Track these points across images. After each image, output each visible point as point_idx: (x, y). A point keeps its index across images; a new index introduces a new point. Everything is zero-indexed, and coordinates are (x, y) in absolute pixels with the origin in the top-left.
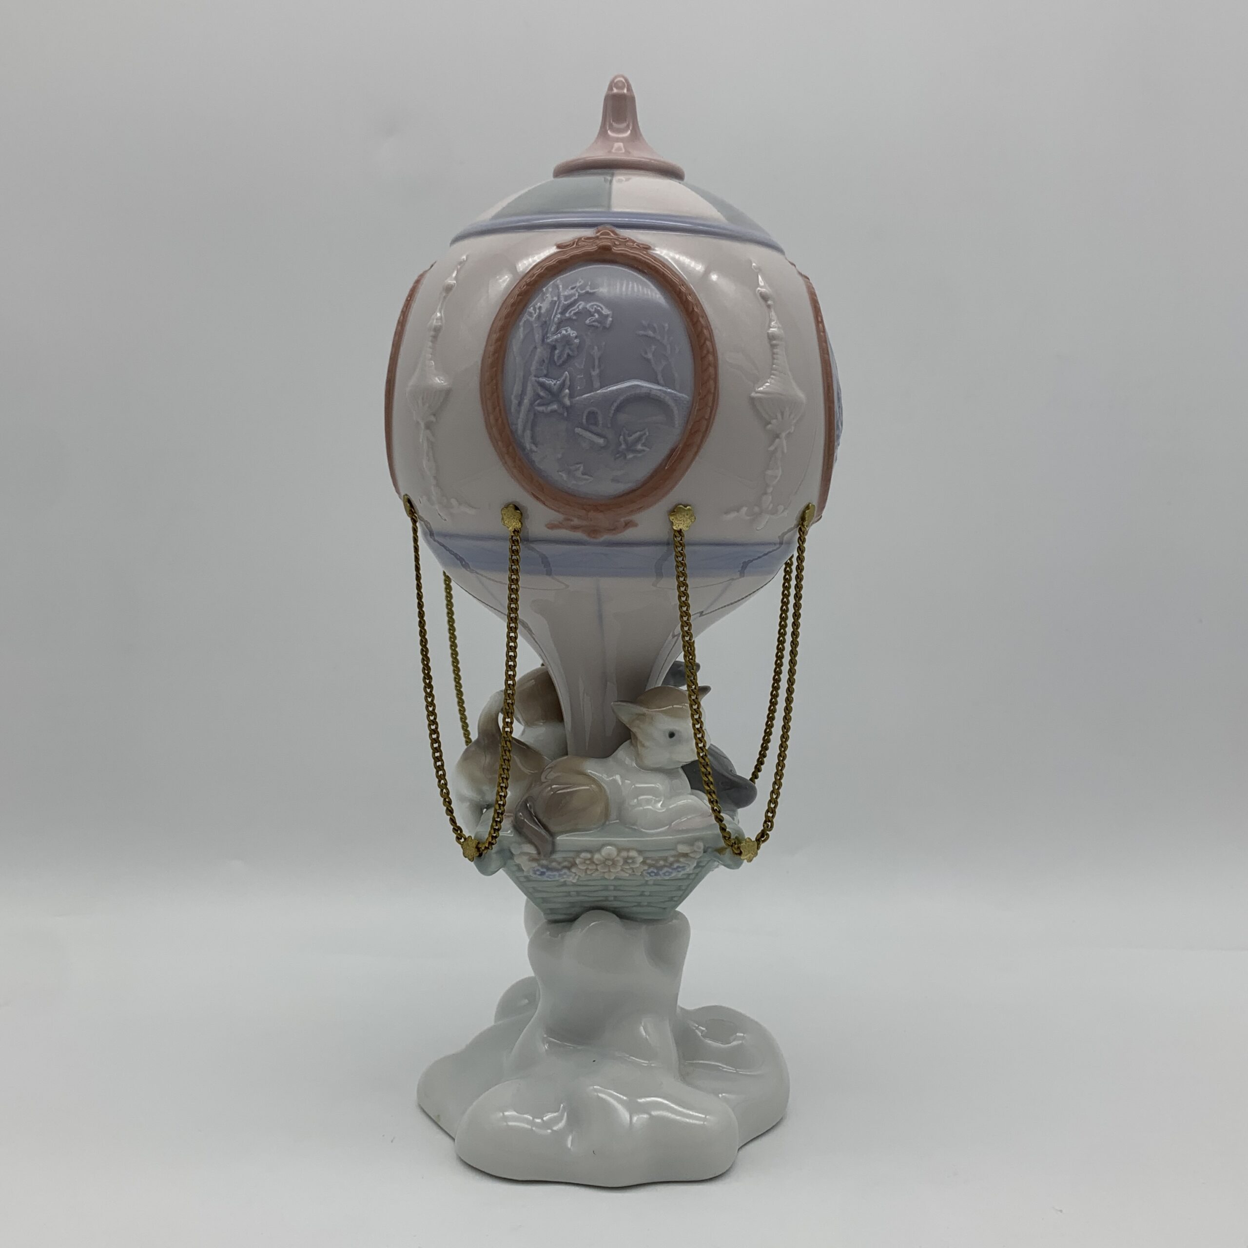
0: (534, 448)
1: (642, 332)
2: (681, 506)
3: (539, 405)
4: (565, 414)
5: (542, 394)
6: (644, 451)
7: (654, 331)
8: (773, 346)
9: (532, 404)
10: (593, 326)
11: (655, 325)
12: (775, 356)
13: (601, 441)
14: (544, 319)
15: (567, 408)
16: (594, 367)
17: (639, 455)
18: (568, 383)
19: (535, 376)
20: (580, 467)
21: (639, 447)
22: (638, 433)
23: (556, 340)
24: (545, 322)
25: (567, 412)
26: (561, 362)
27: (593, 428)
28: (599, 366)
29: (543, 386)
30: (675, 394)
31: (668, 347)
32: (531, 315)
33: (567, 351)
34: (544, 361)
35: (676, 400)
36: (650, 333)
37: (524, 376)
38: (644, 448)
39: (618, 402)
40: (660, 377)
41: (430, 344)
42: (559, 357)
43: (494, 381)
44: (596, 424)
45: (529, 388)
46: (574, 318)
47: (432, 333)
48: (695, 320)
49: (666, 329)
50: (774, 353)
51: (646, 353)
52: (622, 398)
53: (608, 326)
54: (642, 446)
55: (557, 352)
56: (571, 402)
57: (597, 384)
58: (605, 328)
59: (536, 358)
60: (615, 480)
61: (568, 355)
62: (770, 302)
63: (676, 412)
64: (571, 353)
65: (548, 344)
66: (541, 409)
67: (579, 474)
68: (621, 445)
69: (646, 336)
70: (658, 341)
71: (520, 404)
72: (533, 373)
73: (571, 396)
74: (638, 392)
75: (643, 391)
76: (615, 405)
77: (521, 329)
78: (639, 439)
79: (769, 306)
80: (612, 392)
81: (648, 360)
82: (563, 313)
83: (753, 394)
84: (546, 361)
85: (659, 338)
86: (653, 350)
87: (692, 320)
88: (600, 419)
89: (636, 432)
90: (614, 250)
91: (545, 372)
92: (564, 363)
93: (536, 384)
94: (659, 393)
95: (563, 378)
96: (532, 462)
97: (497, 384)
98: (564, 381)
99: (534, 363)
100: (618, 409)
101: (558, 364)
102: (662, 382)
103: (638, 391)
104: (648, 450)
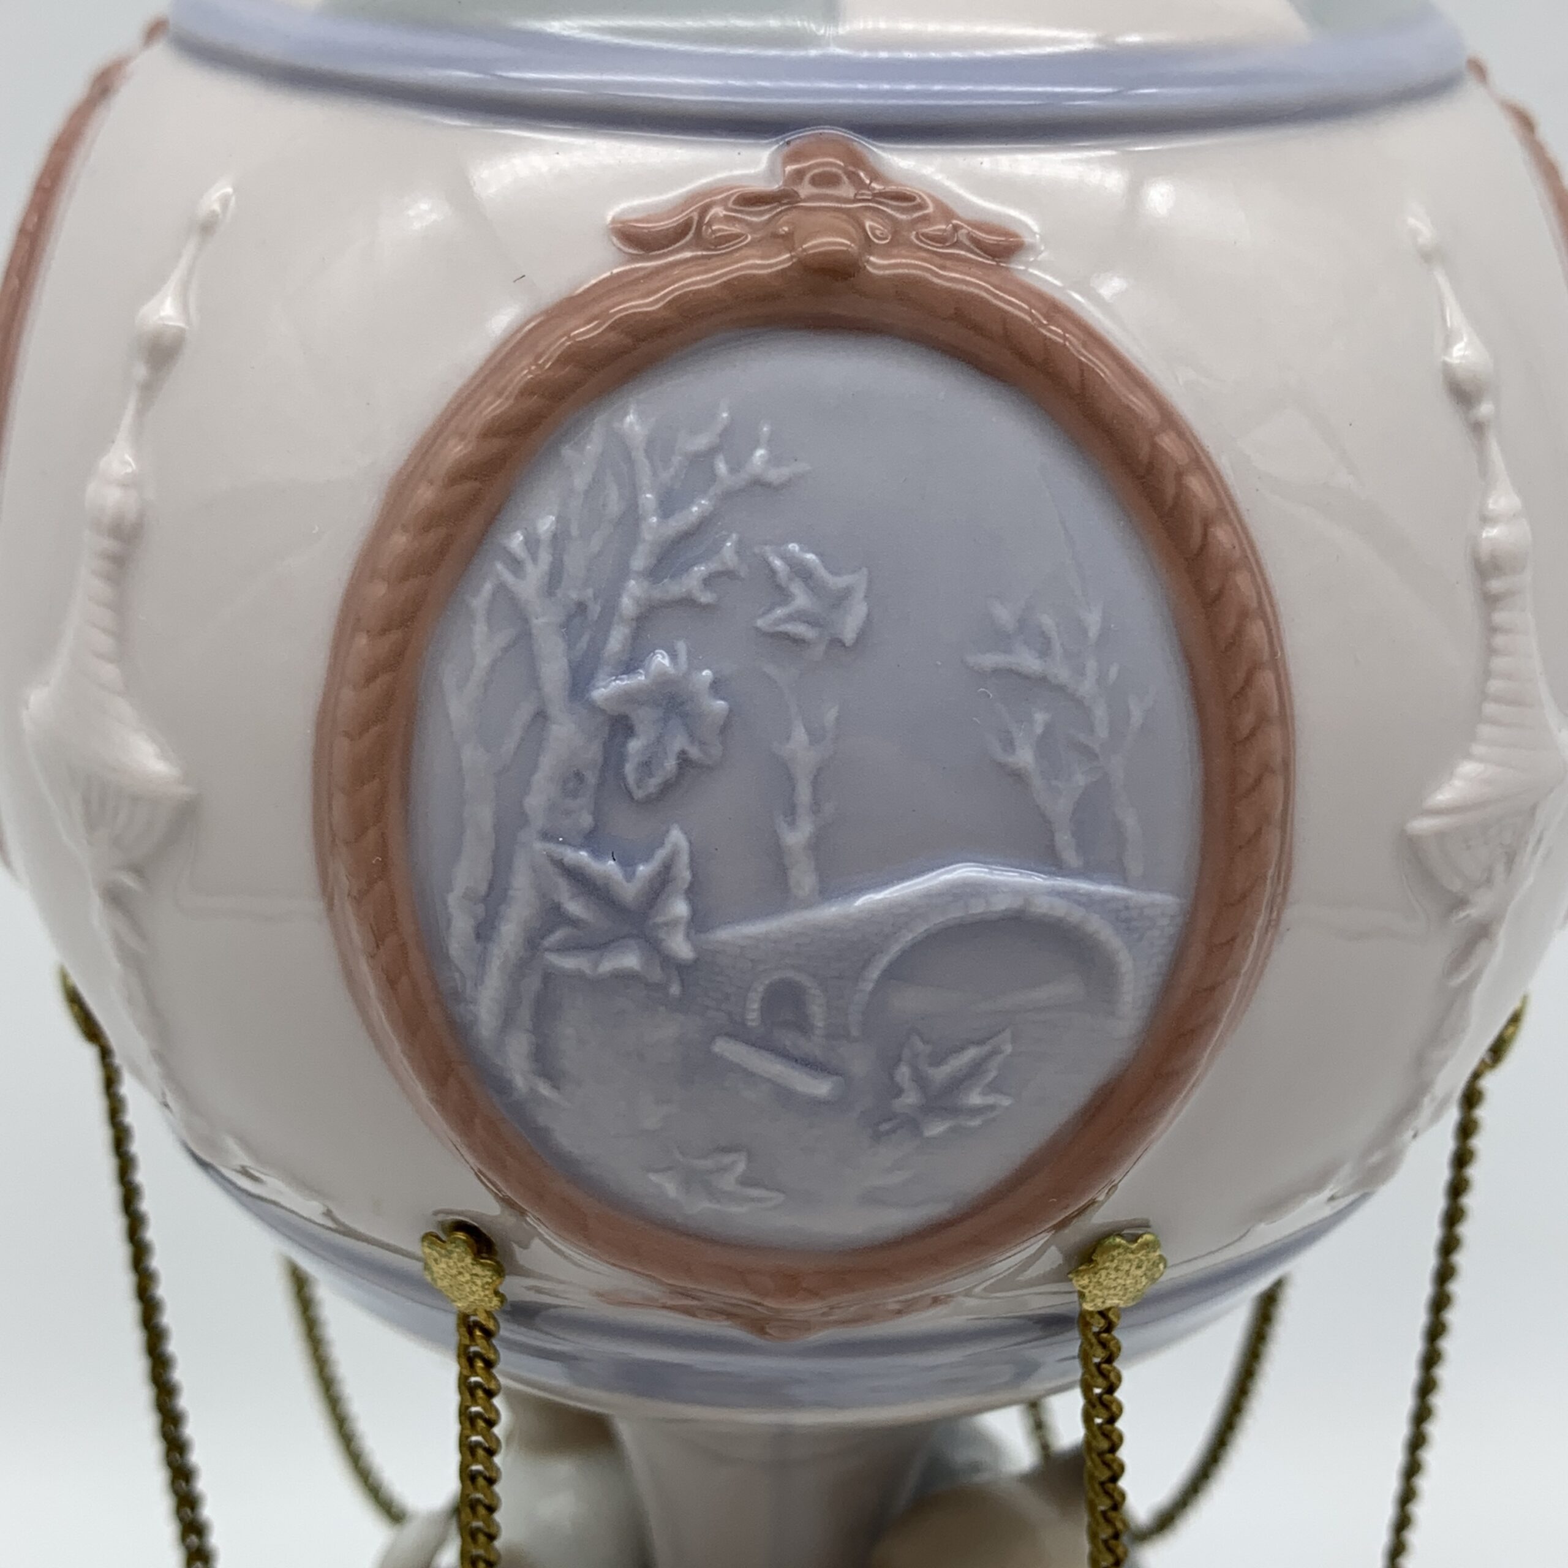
0: (544, 1089)
1: (990, 660)
2: (1118, 1240)
3: (563, 948)
4: (675, 989)
5: (575, 907)
6: (992, 1107)
7: (1045, 651)
8: (1490, 601)
9: (533, 942)
10: (786, 636)
11: (1047, 621)
12: (1499, 640)
13: (821, 1088)
14: (574, 595)
15: (682, 969)
16: (791, 812)
17: (976, 1122)
18: (683, 874)
19: (547, 836)
20: (734, 1163)
21: (975, 1099)
22: (971, 1054)
23: (629, 697)
24: (581, 607)
25: (682, 981)
26: (653, 784)
27: (788, 1039)
28: (816, 807)
29: (576, 876)
30: (1125, 899)
31: (1100, 712)
32: (516, 565)
33: (679, 742)
34: (579, 776)
35: (1127, 920)
36: (1029, 662)
37: (498, 828)
38: (990, 1100)
39: (895, 949)
40: (1064, 839)
41: (99, 586)
42: (647, 766)
43: (372, 834)
44: (803, 1026)
45: (521, 883)
46: (706, 598)
47: (108, 544)
48: (1213, 586)
49: (1093, 632)
50: (1493, 630)
51: (1009, 745)
52: (907, 938)
53: (849, 635)
54: (984, 1094)
55: (635, 746)
56: (695, 947)
57: (804, 879)
58: (837, 642)
59: (547, 763)
60: (873, 1198)
61: (684, 760)
62: (1485, 409)
63: (1125, 962)
64: (694, 752)
65: (594, 708)
66: (569, 963)
67: (728, 1182)
68: (899, 1092)
69: (1011, 673)
70: (1061, 688)
71: (484, 931)
72: (539, 821)
73: (698, 923)
74: (980, 910)
75: (1001, 904)
76: (884, 961)
77: (480, 628)
78: (975, 1070)
79: (1478, 428)
80: (872, 917)
81: (1018, 776)
82: (654, 574)
83: (1422, 825)
84: (591, 778)
85: (1062, 673)
86: (1039, 730)
87: (1198, 585)
88: (817, 1011)
89: (962, 1049)
90: (874, 265)
91: (586, 820)
92: (667, 788)
93: (551, 869)
94: (1060, 909)
95: (661, 855)
96: (541, 1136)
97: (383, 847)
98: (667, 869)
99: (540, 779)
100: (893, 974)
101: (639, 794)
102: (1071, 857)
103: (978, 908)
104: (1006, 1102)
